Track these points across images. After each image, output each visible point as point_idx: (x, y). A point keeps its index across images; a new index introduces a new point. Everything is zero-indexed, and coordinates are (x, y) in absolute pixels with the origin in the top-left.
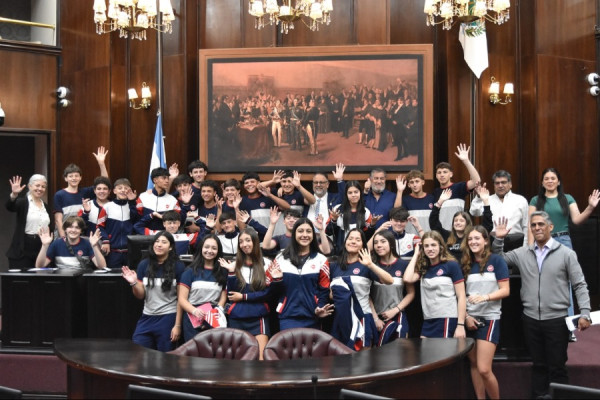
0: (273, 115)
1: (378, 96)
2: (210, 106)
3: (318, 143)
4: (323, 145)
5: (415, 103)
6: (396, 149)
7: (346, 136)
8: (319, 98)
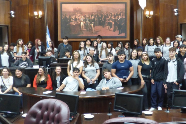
0: (81, 20)
1: (113, 15)
2: (61, 17)
3: (95, 29)
4: (96, 30)
5: (124, 17)
6: (118, 31)
7: (103, 27)
8: (95, 15)
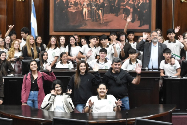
0: (84, 5)
3: (104, 18)
4: (106, 19)
5: (148, 1)
6: (139, 22)
7: (117, 15)
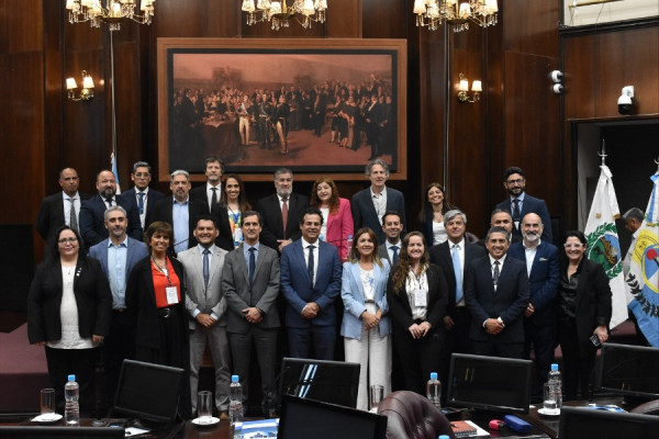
0: (240, 110)
1: (351, 92)
2: (171, 100)
3: (289, 141)
4: (294, 144)
5: (389, 101)
7: (318, 134)
8: (290, 94)
